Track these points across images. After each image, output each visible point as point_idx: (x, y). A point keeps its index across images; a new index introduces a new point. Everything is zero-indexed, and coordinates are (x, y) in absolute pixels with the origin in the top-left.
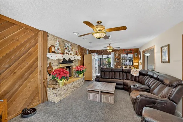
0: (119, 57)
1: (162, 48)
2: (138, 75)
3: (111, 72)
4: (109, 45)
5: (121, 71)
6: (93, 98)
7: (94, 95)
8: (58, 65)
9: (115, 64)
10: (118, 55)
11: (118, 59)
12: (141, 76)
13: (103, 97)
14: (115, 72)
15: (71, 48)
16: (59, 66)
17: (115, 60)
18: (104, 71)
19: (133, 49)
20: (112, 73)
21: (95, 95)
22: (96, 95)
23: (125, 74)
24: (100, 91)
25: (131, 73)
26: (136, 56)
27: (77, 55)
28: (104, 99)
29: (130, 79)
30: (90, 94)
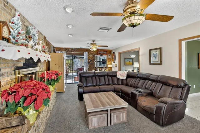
0: (93, 58)
1: (150, 50)
2: (125, 78)
3: (94, 78)
4: (93, 42)
5: (106, 75)
6: (98, 123)
7: (100, 117)
8: (13, 72)
9: (89, 66)
10: (92, 56)
11: (92, 61)
12: (129, 79)
13: (113, 117)
14: (99, 76)
15: (37, 37)
16: (15, 74)
17: (89, 61)
18: (86, 76)
19: (107, 50)
20: (96, 78)
21: (102, 118)
22: (102, 116)
23: (110, 78)
24: (109, 109)
25: (117, 76)
26: (109, 57)
27: (44, 52)
28: (114, 120)
29: (116, 83)
30: (93, 119)
